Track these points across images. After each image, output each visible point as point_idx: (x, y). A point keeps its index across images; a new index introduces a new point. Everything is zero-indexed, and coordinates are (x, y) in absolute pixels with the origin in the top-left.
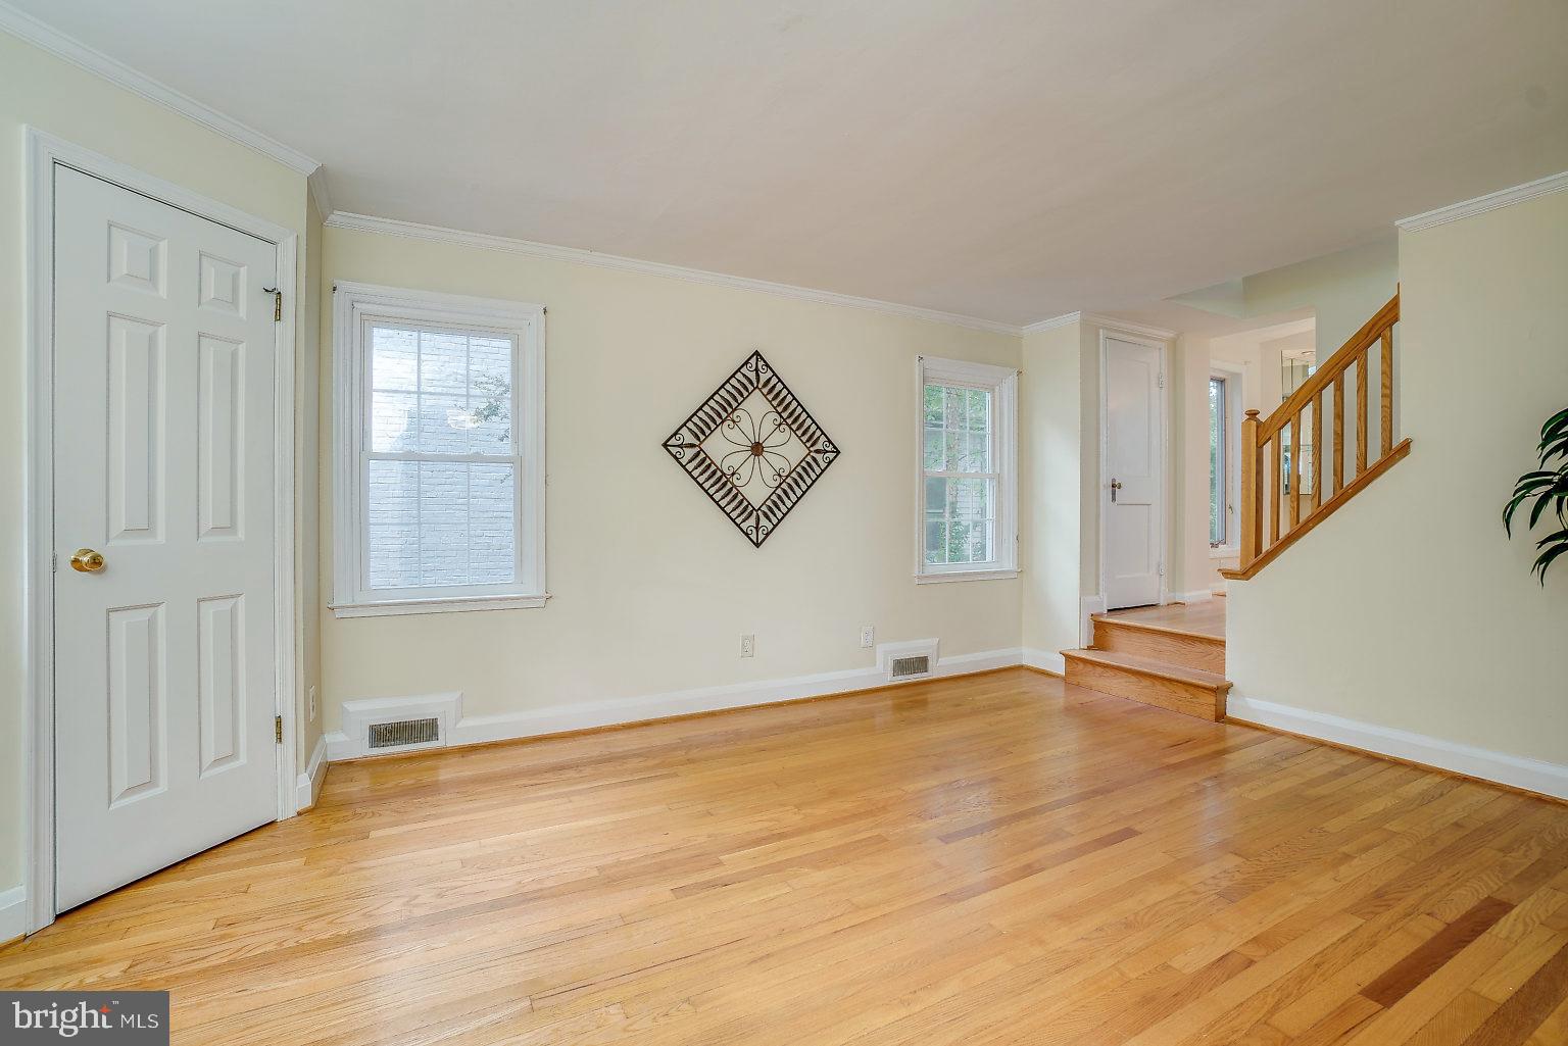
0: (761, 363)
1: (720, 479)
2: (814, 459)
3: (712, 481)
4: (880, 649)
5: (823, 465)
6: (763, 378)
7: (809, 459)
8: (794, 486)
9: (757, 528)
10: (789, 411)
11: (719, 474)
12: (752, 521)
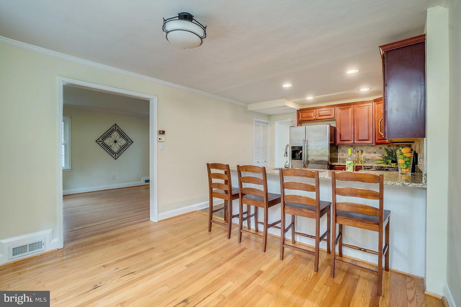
0: (116, 126)
1: (108, 147)
2: (128, 143)
3: (105, 147)
4: (142, 178)
5: (130, 144)
6: (117, 129)
7: (127, 143)
8: (124, 148)
9: (116, 156)
10: (122, 135)
11: (107, 146)
12: (114, 155)
